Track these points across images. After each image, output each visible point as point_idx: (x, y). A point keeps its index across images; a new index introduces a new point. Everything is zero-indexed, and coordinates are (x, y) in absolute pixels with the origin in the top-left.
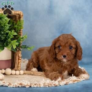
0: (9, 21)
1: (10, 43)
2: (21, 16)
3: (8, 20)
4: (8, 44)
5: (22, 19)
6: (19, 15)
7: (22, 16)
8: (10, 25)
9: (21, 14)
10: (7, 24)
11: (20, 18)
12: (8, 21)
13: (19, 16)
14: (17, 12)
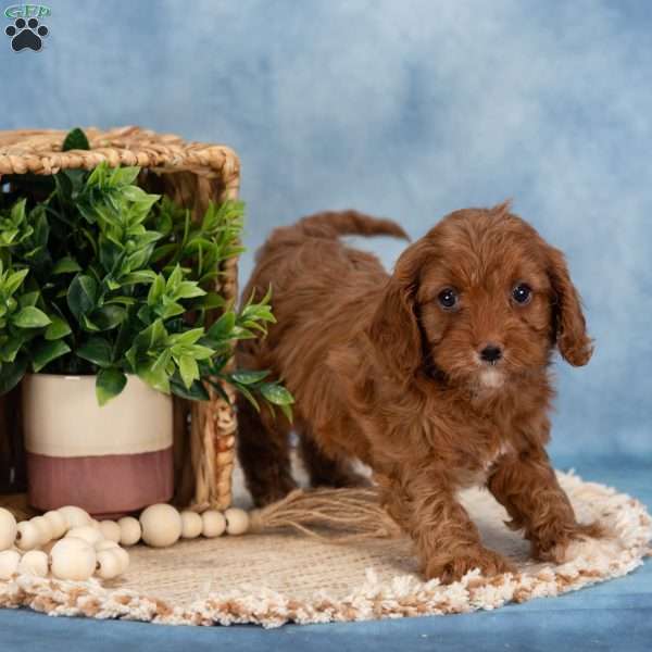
0: (155, 208)
1: (161, 346)
2: (227, 177)
3: (148, 200)
4: (149, 353)
5: (231, 194)
6: (217, 170)
7: (236, 174)
8: (157, 236)
9: (229, 166)
10: (142, 231)
11: (219, 185)
12: (147, 207)
13: (211, 175)
14: (204, 154)
